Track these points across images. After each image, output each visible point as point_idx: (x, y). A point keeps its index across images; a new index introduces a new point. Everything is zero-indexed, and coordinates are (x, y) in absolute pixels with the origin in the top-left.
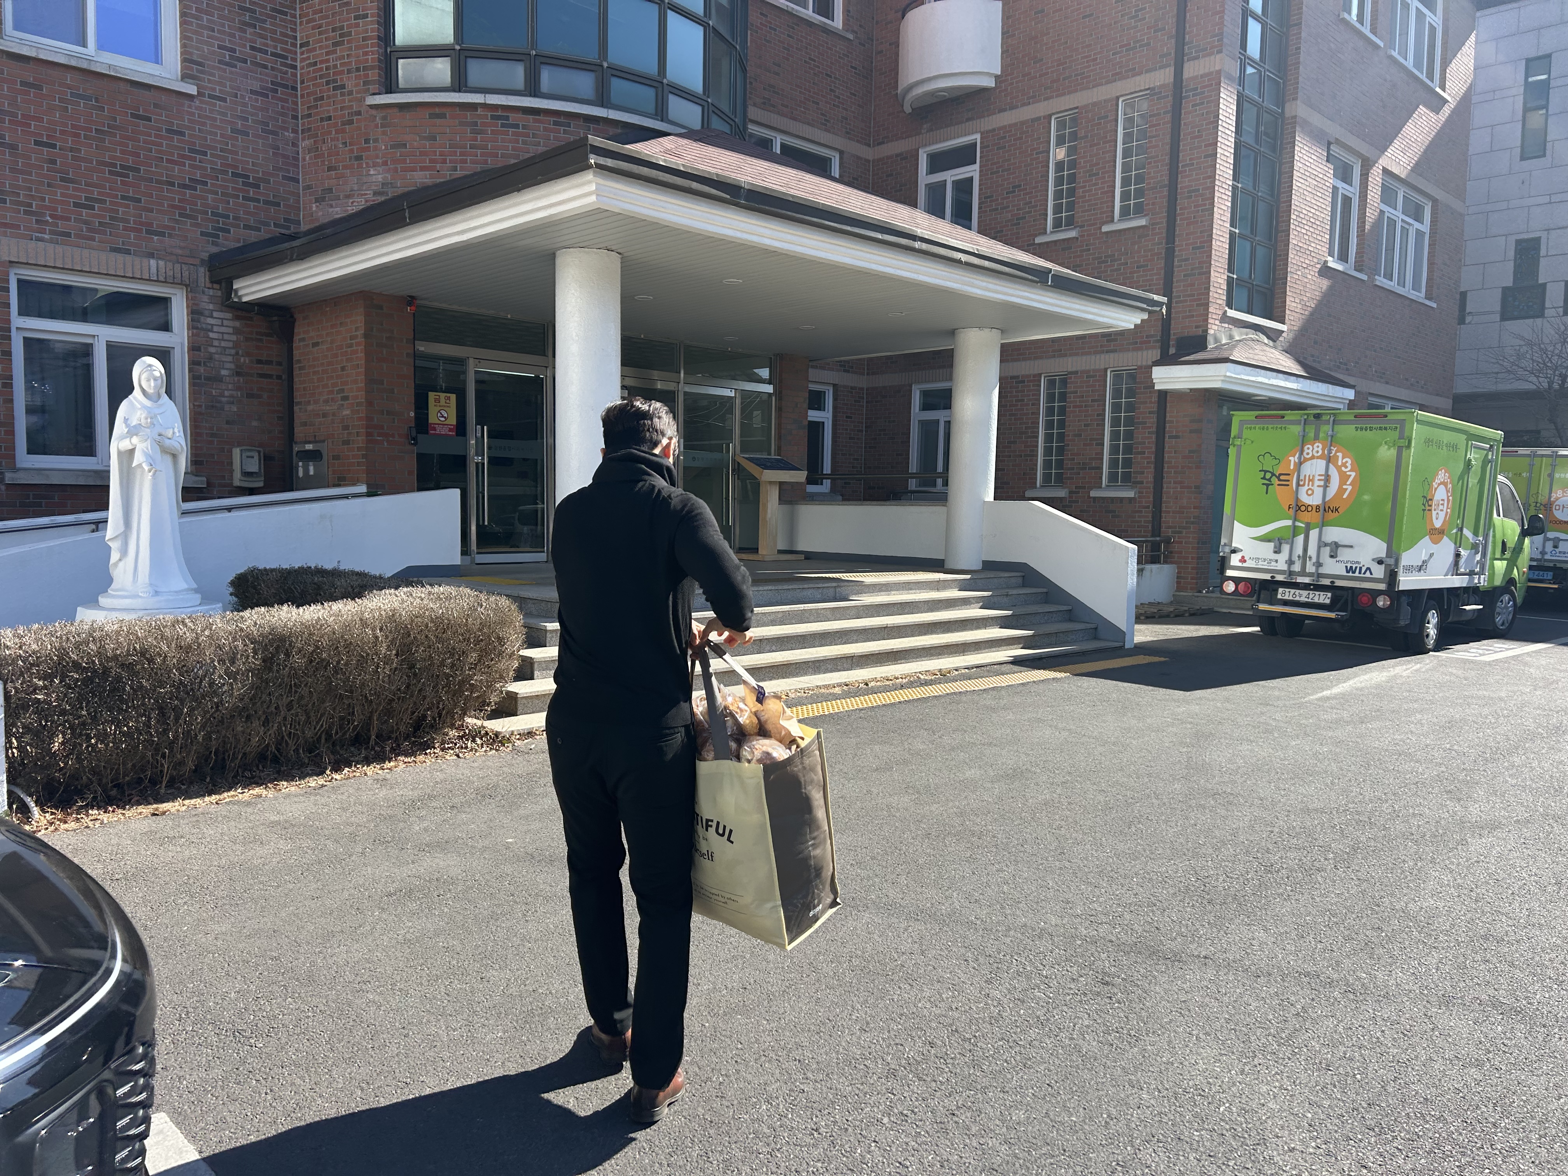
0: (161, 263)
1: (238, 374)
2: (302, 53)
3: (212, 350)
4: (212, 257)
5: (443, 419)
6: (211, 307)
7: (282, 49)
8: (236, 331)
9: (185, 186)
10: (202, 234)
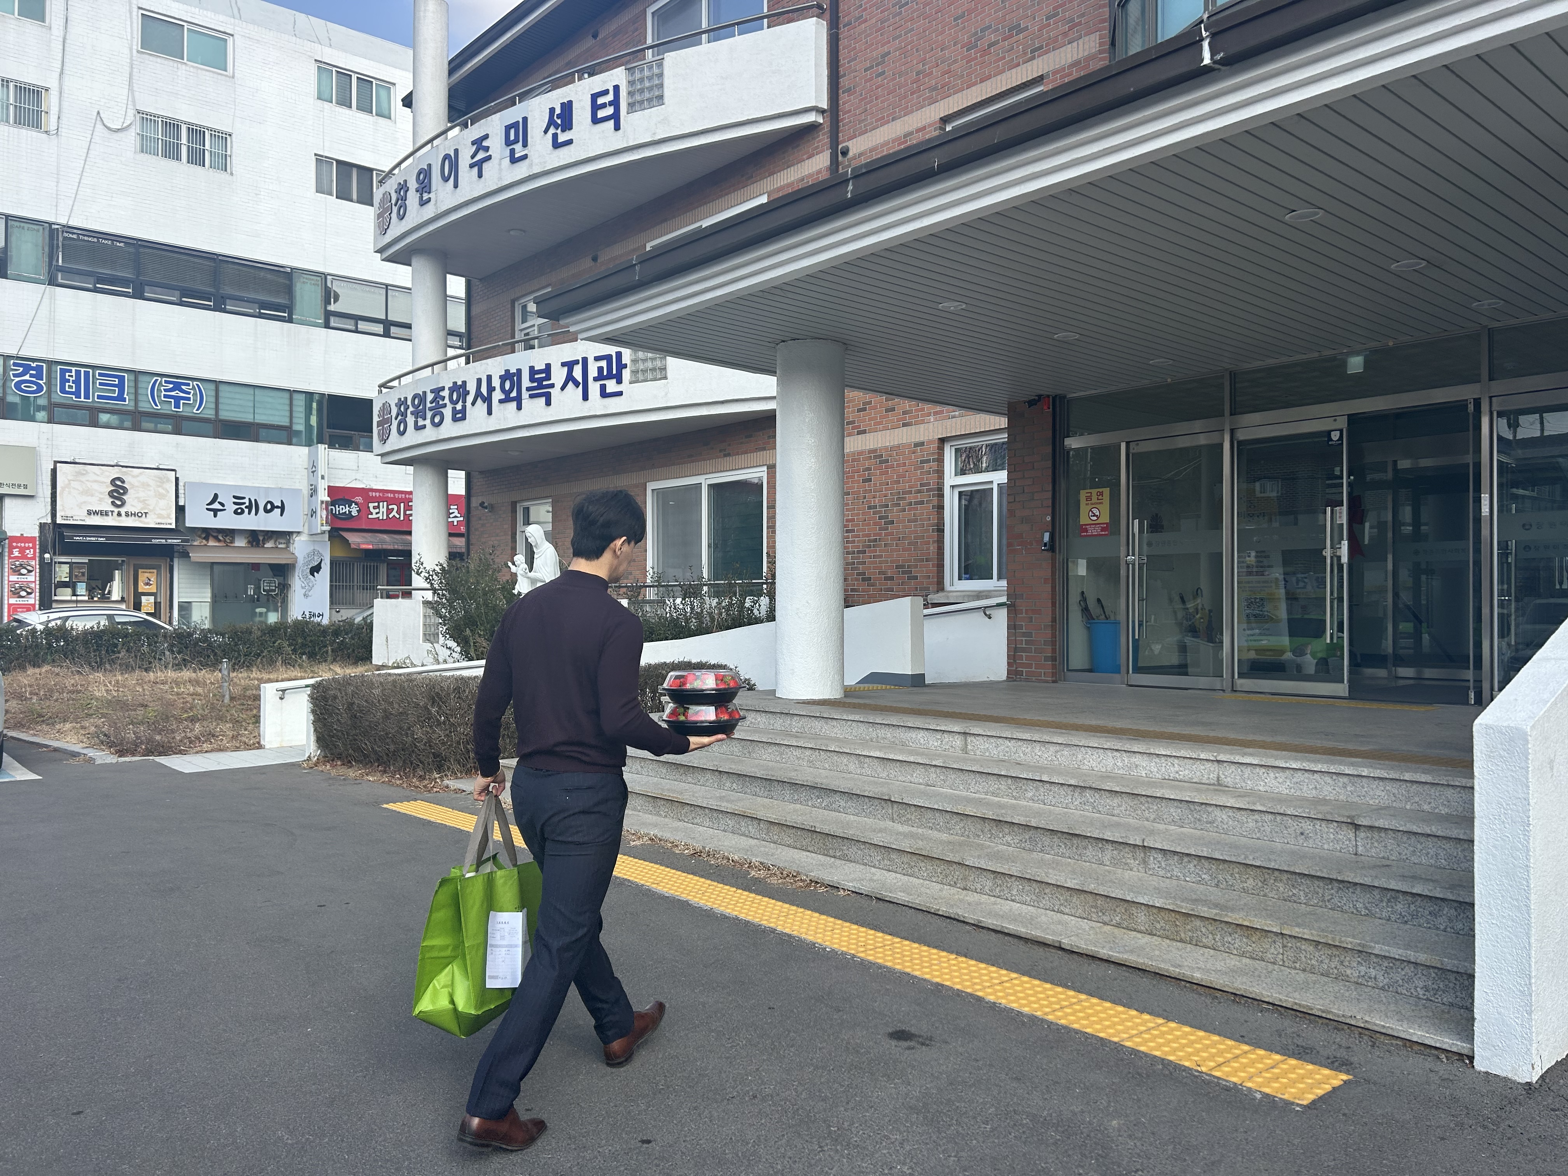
5: (1095, 518)
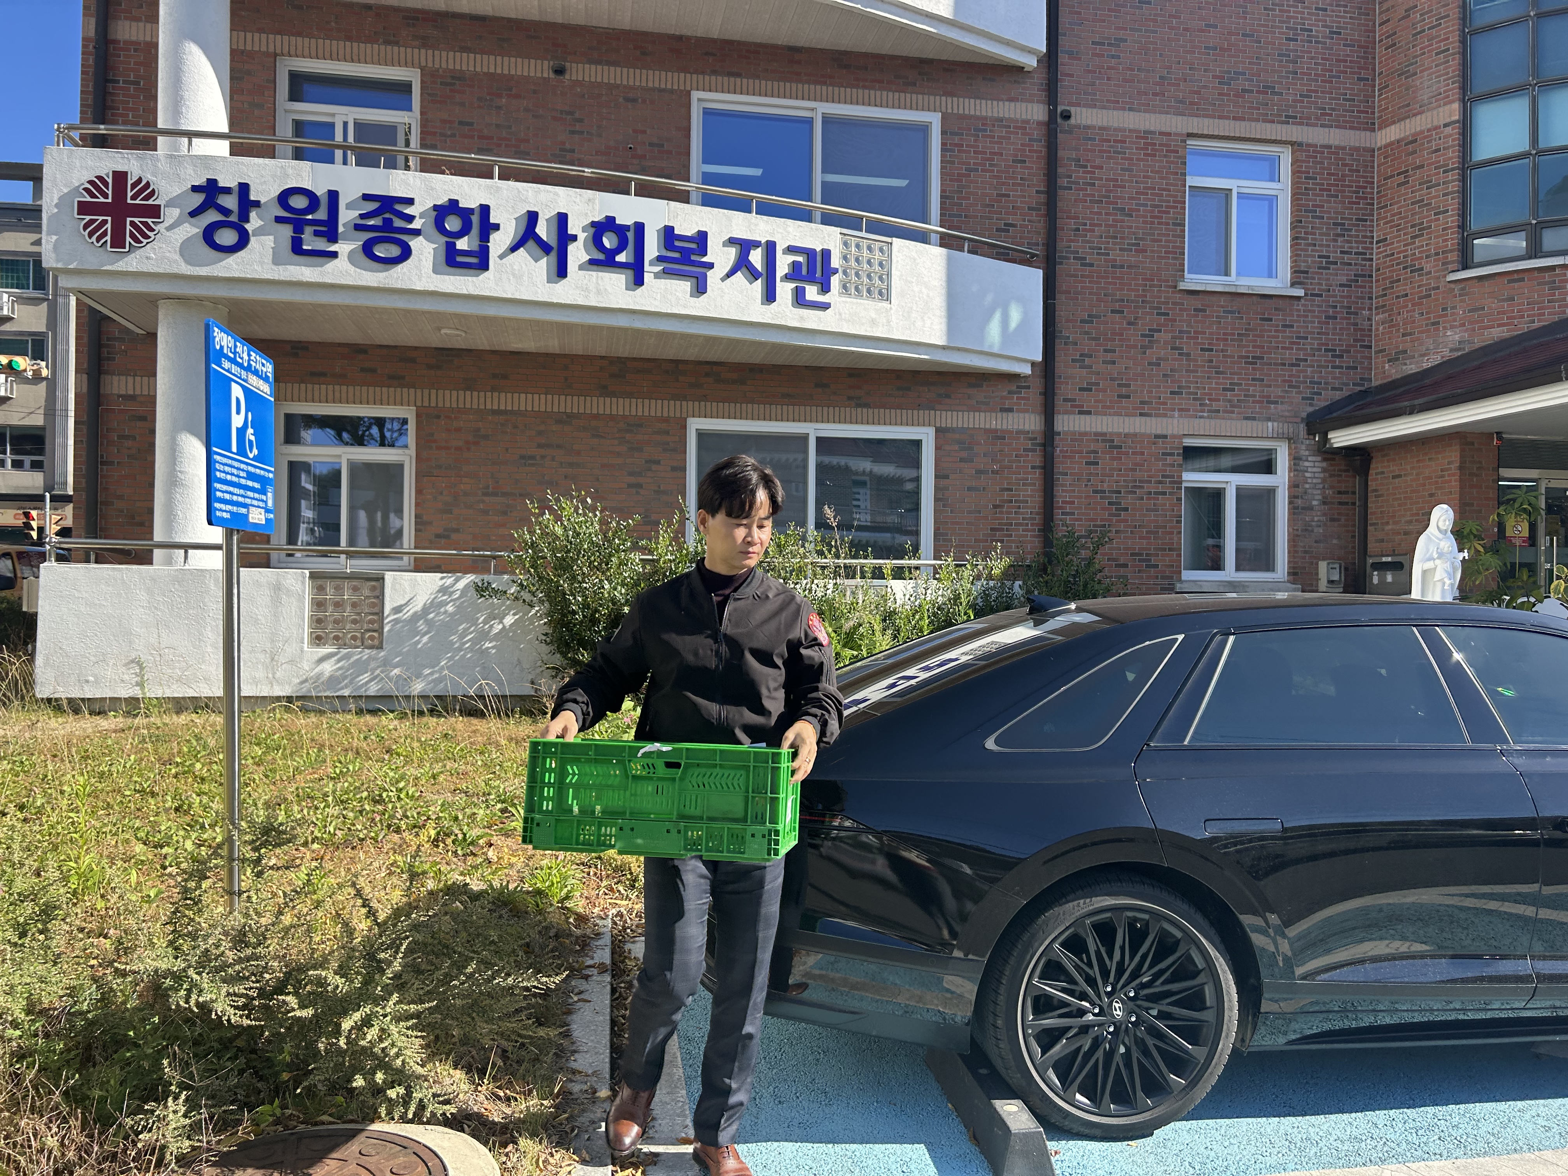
0: (1275, 424)
1: (1324, 503)
2: (1379, 248)
3: (1307, 486)
4: (1310, 415)
5: (1517, 533)
6: (1307, 453)
7: (1363, 248)
8: (1324, 470)
9: (1293, 365)
10: (1303, 398)
